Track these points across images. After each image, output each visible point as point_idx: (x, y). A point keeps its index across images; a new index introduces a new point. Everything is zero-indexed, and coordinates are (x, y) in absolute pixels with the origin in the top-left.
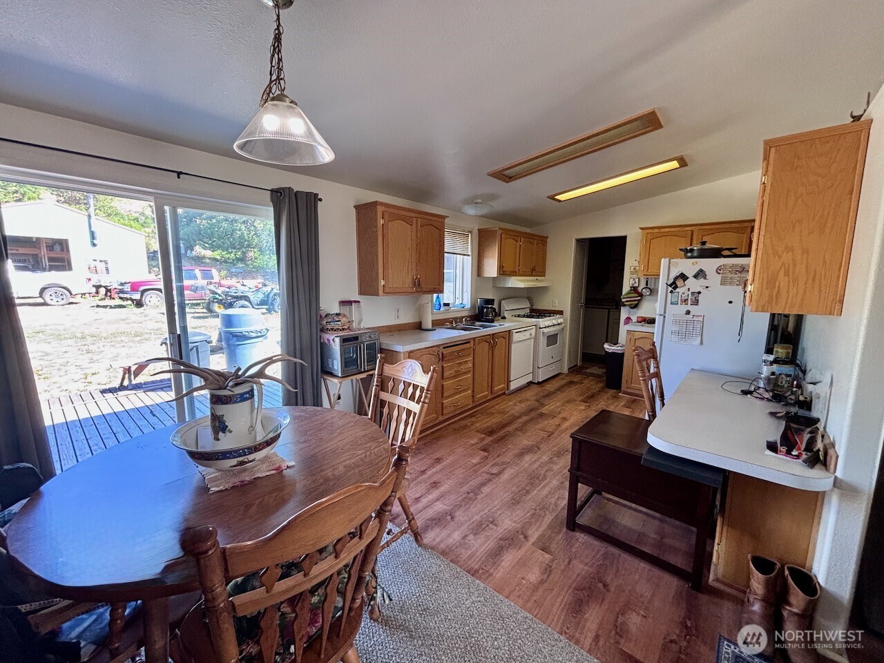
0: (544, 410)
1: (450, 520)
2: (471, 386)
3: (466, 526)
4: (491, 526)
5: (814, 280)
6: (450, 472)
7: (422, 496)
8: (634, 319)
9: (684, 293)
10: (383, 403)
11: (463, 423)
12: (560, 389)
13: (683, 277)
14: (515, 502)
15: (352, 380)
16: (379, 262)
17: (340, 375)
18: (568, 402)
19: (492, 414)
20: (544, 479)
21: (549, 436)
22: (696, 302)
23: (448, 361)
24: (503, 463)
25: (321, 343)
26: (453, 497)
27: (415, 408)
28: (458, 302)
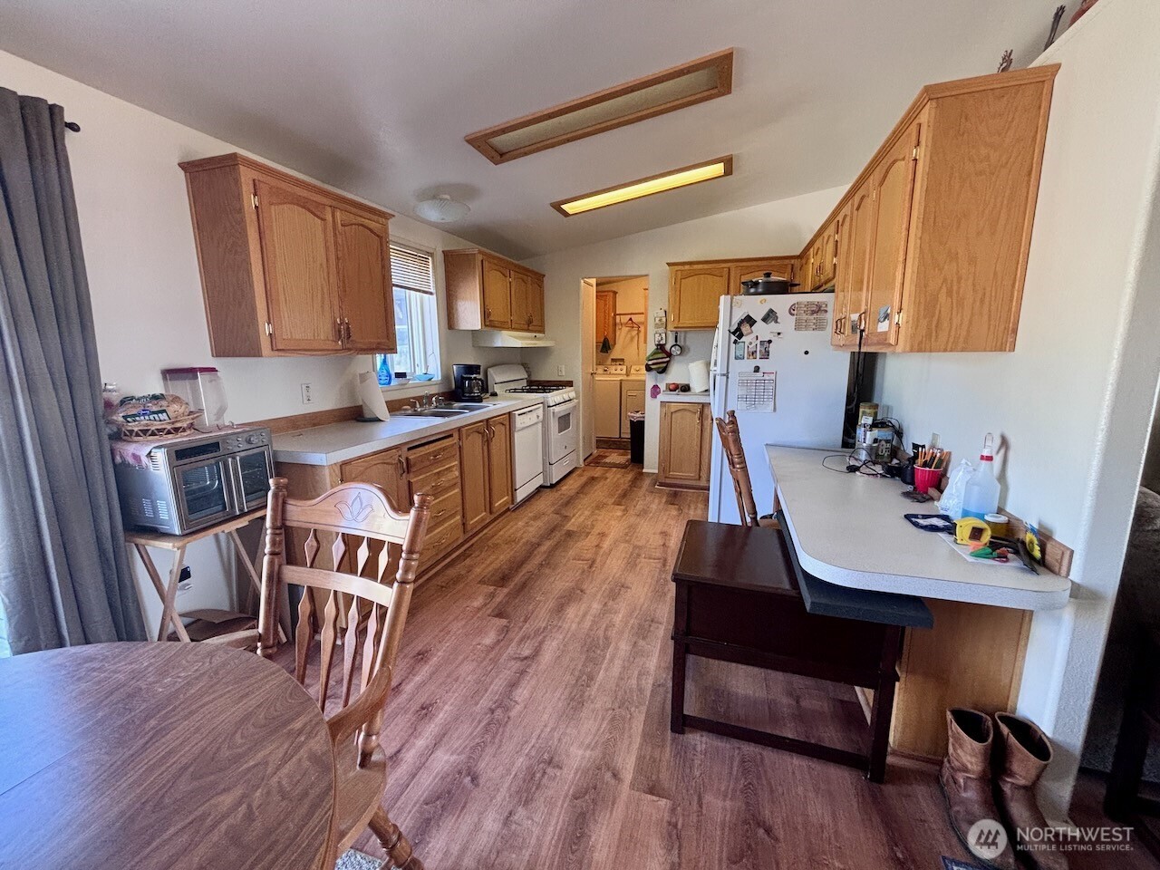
0: (569, 526)
1: (470, 786)
2: (460, 508)
3: (503, 791)
4: (550, 771)
5: (982, 301)
6: (448, 676)
7: (403, 746)
8: (662, 387)
9: (751, 343)
10: (294, 590)
11: (452, 572)
12: (582, 490)
13: (749, 320)
14: (576, 702)
15: (216, 536)
16: (255, 283)
17: (177, 531)
18: (598, 507)
19: (496, 546)
20: (607, 646)
21: (590, 567)
22: (766, 355)
23: (420, 472)
24: (537, 633)
25: (115, 465)
26: (465, 729)
27: (384, 595)
28: (420, 371)
